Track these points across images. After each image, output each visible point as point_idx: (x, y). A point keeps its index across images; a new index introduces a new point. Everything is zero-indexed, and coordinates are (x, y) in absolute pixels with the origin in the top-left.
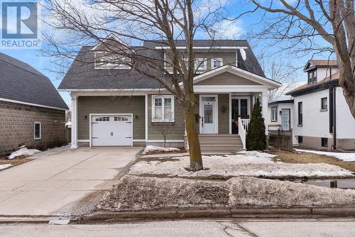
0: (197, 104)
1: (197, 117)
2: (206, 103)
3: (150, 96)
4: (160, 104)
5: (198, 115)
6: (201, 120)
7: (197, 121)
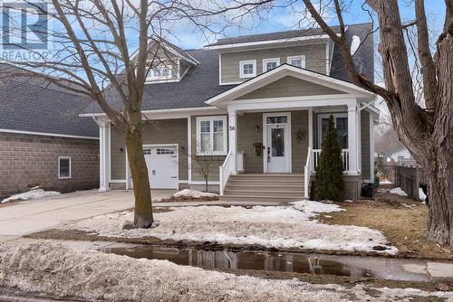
0: (260, 128)
1: (259, 147)
2: (274, 126)
3: (194, 118)
4: (208, 130)
5: (261, 144)
6: (265, 152)
7: (259, 153)
